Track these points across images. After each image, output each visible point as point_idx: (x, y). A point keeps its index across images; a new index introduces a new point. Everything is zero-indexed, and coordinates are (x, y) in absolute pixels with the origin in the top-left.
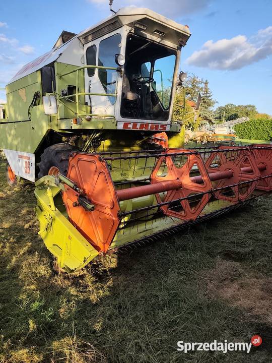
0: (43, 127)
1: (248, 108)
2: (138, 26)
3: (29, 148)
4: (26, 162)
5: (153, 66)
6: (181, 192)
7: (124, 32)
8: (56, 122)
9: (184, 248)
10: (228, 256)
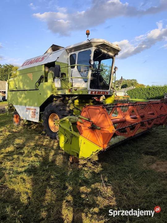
0: (48, 93)
1: (132, 81)
2: (100, 47)
3: (36, 104)
4: (33, 112)
5: (100, 63)
6: (126, 124)
7: (93, 49)
8: (55, 91)
9: (127, 151)
10: (147, 153)
